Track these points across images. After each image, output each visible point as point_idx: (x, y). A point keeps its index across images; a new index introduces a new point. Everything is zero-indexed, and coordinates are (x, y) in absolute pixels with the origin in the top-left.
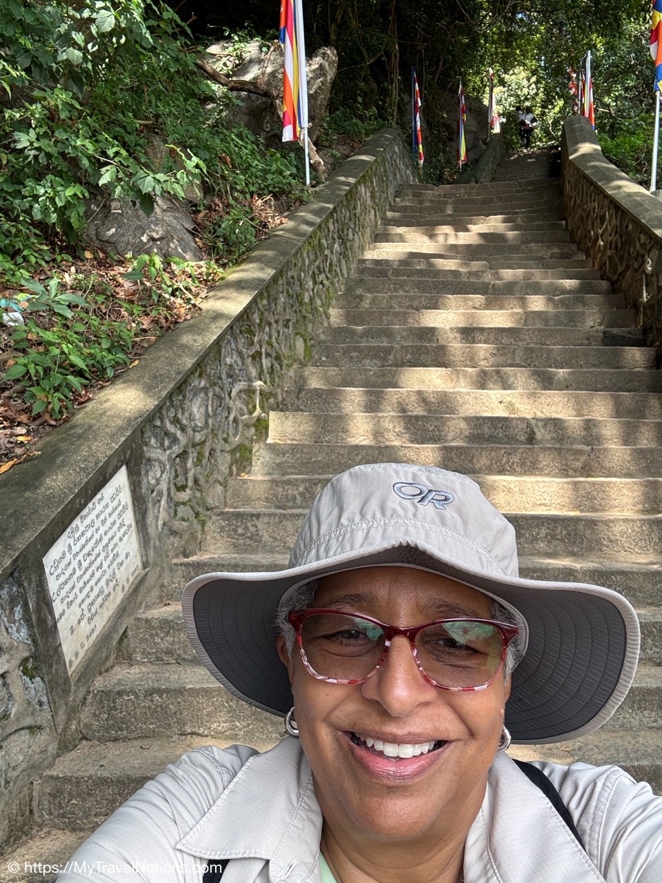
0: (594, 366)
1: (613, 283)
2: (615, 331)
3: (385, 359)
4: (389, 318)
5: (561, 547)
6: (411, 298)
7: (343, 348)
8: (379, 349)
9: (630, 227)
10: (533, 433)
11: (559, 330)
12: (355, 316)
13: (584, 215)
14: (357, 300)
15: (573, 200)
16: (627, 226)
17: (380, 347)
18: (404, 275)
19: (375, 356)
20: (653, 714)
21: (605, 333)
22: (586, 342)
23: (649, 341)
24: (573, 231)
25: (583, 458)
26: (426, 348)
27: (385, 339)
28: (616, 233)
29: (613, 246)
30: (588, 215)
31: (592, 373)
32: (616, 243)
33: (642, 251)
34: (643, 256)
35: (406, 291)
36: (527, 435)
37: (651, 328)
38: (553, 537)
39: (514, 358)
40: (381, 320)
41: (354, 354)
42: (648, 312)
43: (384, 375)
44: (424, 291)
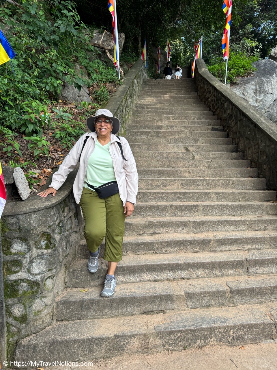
0: (209, 137)
1: (213, 112)
2: (215, 127)
3: (148, 135)
4: (147, 122)
5: (205, 187)
6: (153, 116)
7: (135, 132)
8: (146, 132)
9: (219, 95)
10: (194, 157)
11: (199, 126)
12: (137, 122)
13: (204, 91)
14: (137, 117)
15: (200, 86)
16: (218, 95)
17: (146, 131)
18: (150, 109)
19: (145, 134)
20: (233, 227)
21: (212, 127)
22: (207, 130)
23: (225, 130)
24: (200, 95)
25: (209, 164)
26: (160, 132)
27: (147, 129)
28: (215, 97)
29: (214, 101)
30: (205, 91)
31: (209, 139)
32: (215, 100)
33: (223, 103)
34: (223, 104)
35: (151, 114)
36: (192, 157)
37: (226, 126)
38: (203, 185)
39: (186, 135)
40: (145, 123)
41: (139, 133)
42: (225, 121)
43: (149, 140)
44: (157, 114)
